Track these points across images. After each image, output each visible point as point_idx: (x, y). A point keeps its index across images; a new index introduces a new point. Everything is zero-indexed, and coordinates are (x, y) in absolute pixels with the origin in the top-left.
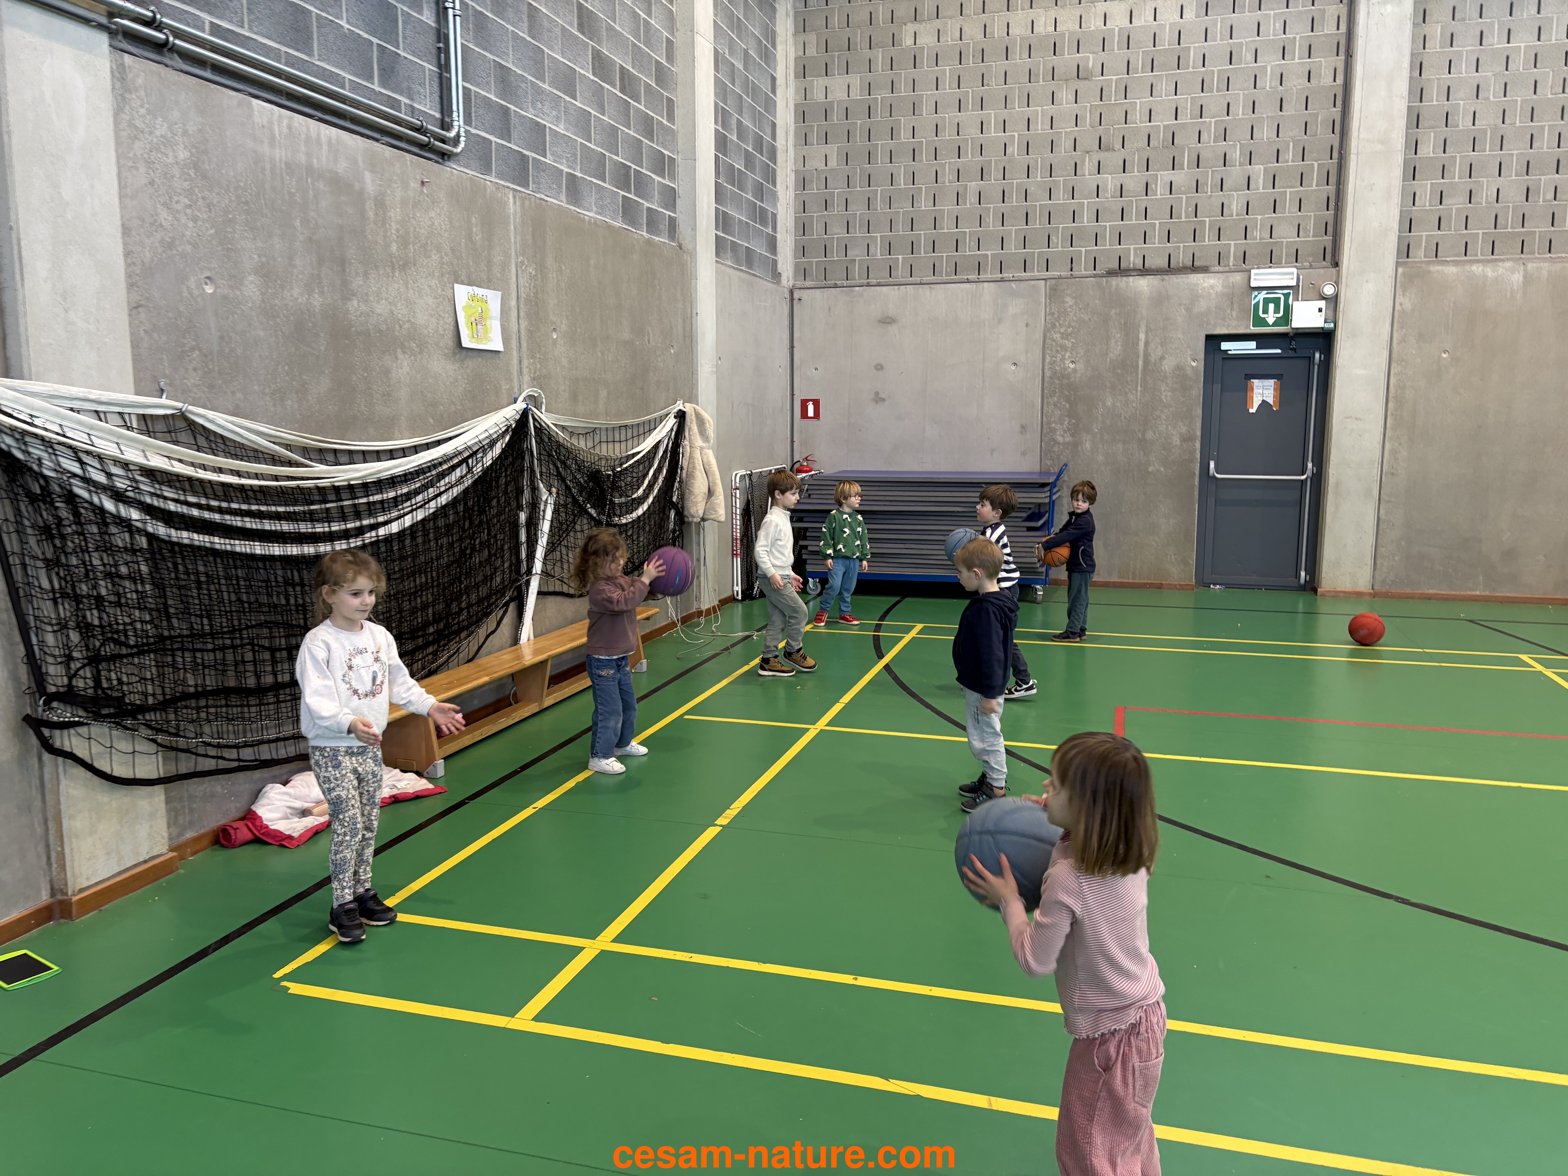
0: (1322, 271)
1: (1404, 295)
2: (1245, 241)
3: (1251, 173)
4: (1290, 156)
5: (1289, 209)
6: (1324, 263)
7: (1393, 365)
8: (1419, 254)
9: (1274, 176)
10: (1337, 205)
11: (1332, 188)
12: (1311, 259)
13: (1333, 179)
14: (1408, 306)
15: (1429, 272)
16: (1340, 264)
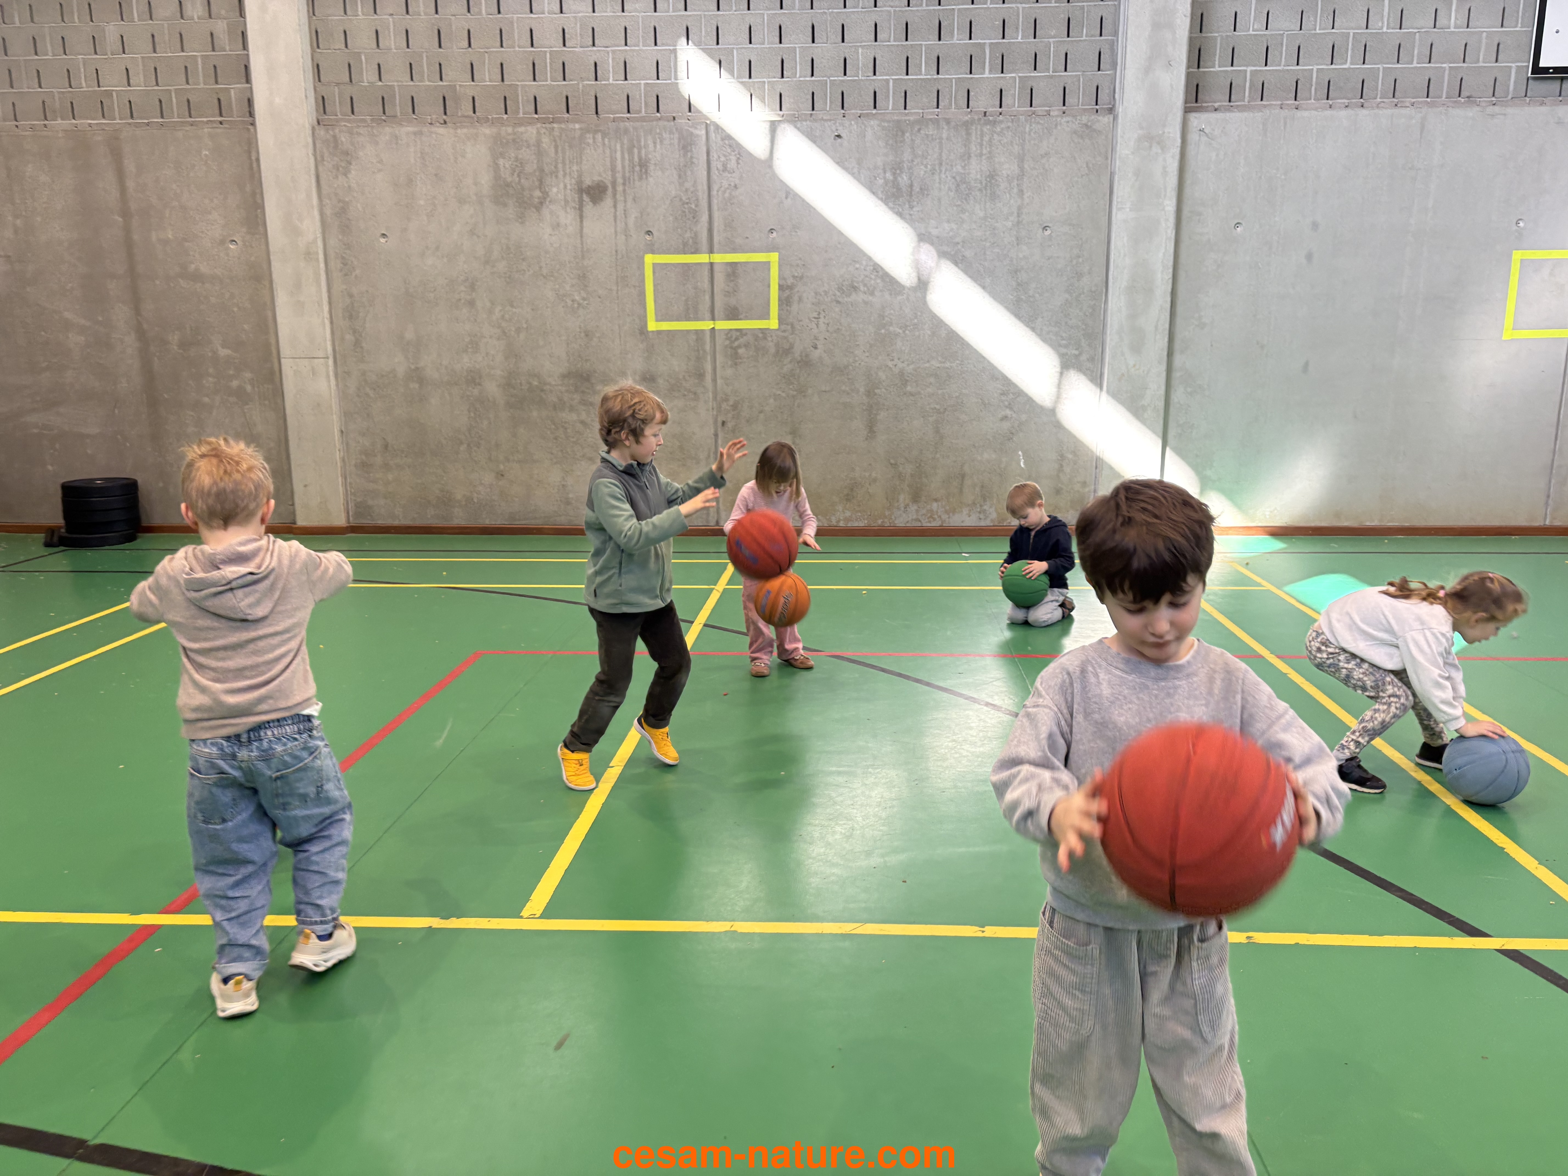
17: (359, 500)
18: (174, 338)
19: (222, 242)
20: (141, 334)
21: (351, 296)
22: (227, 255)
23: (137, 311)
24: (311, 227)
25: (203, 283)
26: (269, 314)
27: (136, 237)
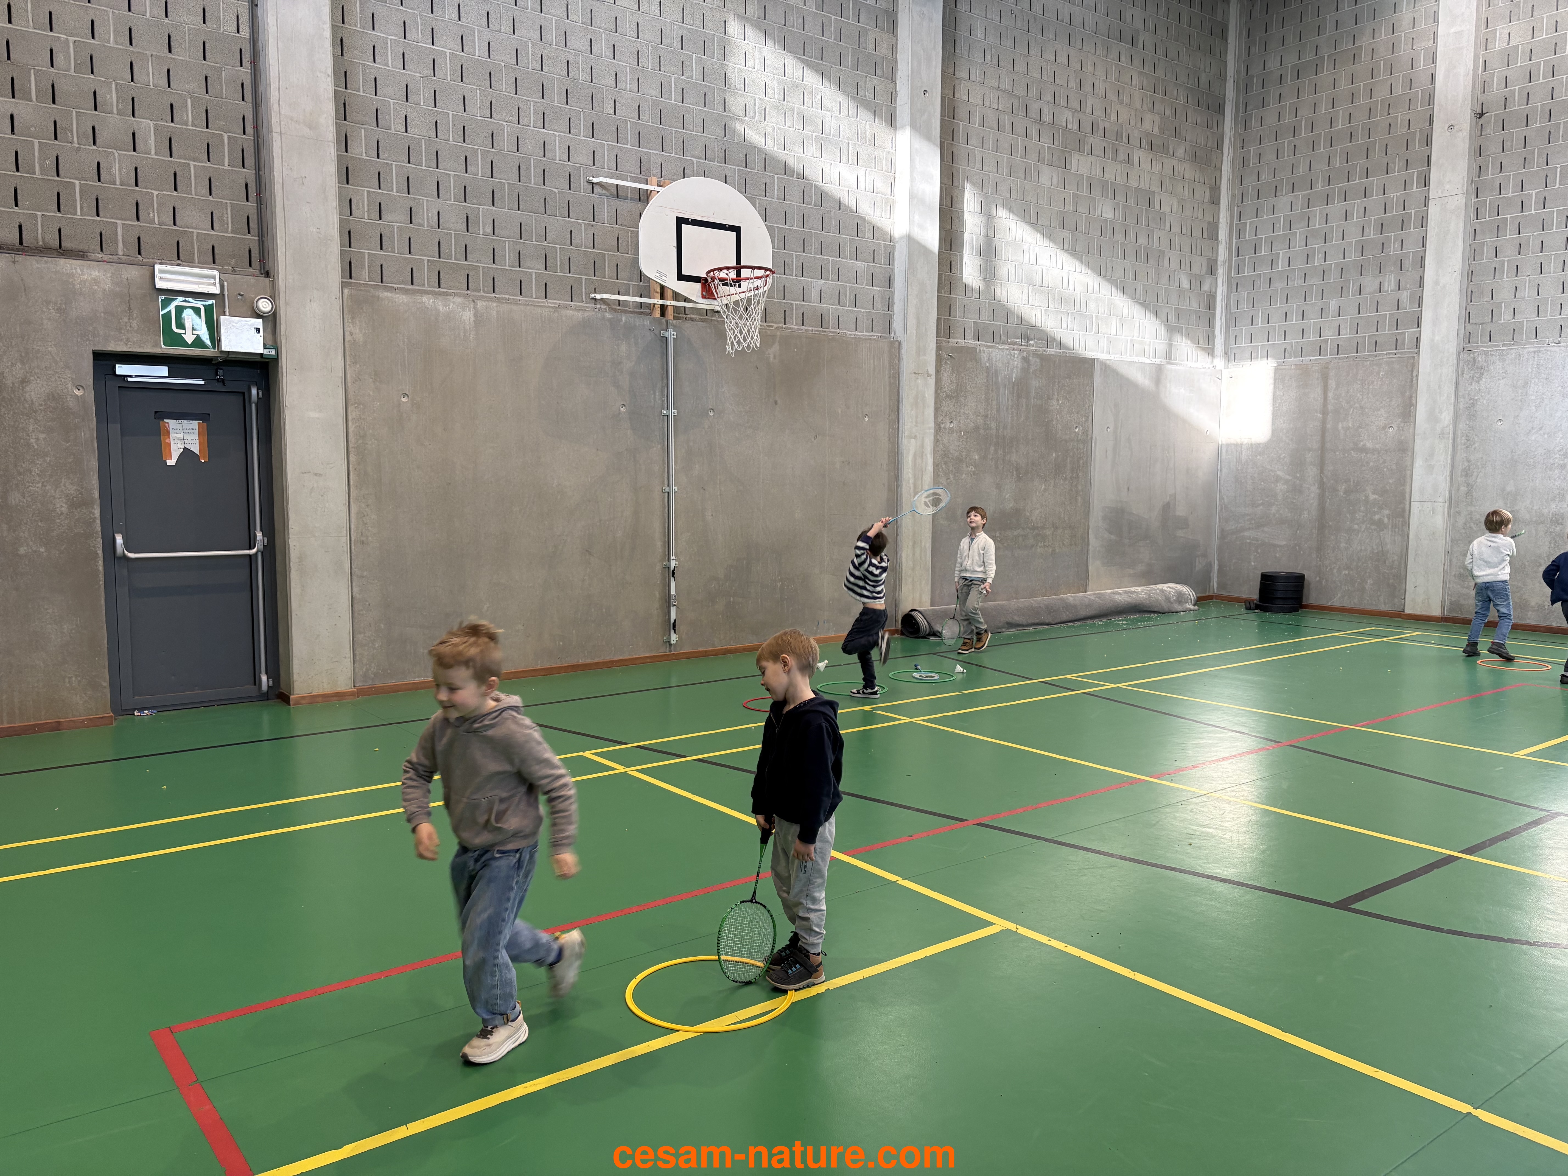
0: (252, 280)
1: (353, 323)
2: (136, 223)
3: (136, 127)
4: (188, 115)
5: (195, 188)
6: (251, 270)
7: (350, 409)
8: (363, 275)
9: (170, 139)
10: (259, 194)
11: (249, 173)
12: (233, 261)
13: (250, 161)
14: (360, 337)
15: (378, 297)
16: (272, 274)
17: (1453, 599)
18: (1342, 488)
19: (1384, 428)
20: (1322, 485)
21: (1469, 461)
22: (1386, 435)
23: (1322, 471)
24: (1446, 417)
25: (1367, 453)
26: (1408, 472)
27: (1329, 426)
